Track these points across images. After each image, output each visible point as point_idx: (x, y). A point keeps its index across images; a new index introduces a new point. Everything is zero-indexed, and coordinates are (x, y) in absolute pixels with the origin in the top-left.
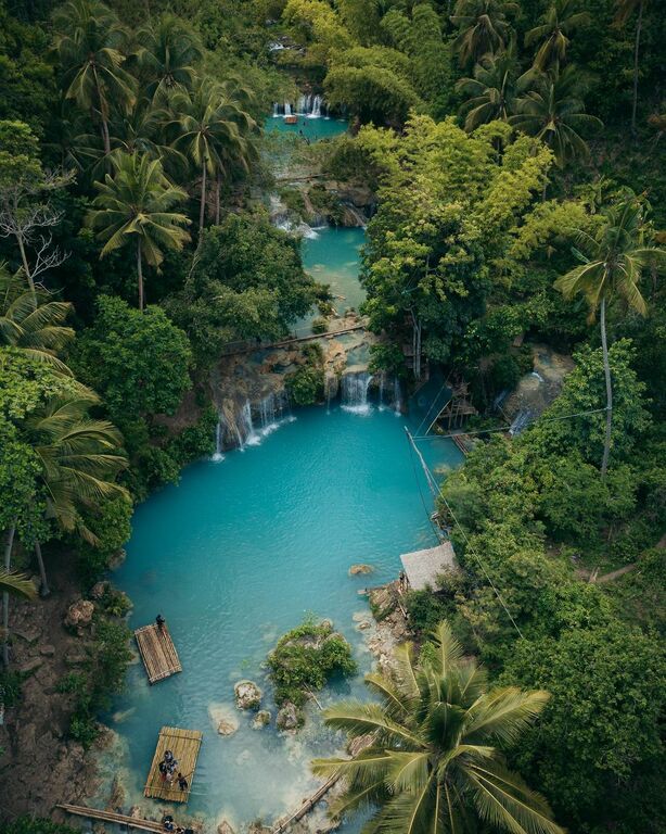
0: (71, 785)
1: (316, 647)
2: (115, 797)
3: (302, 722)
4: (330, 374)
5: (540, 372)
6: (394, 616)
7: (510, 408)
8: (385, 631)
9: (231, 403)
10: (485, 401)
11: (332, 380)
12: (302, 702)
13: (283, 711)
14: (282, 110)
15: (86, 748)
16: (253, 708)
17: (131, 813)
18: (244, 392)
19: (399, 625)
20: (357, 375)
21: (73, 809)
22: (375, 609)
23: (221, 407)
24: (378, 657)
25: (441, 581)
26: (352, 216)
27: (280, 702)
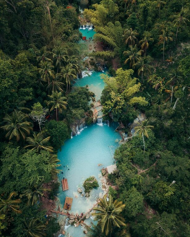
0: (51, 207)
1: (92, 182)
2: (59, 209)
3: (89, 196)
4: (94, 119)
5: (138, 118)
6: (106, 175)
7: (131, 127)
8: (104, 178)
9: (74, 126)
10: (126, 125)
11: (95, 120)
12: (89, 192)
13: (86, 194)
14: (82, 27)
15: (53, 200)
16: (81, 193)
17: (62, 212)
18: (77, 123)
19: (107, 177)
20: (100, 118)
21: (52, 211)
22: (102, 174)
23: (72, 127)
24: (103, 183)
25: (114, 172)
26: (100, 68)
27: (86, 192)
